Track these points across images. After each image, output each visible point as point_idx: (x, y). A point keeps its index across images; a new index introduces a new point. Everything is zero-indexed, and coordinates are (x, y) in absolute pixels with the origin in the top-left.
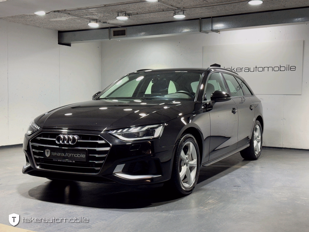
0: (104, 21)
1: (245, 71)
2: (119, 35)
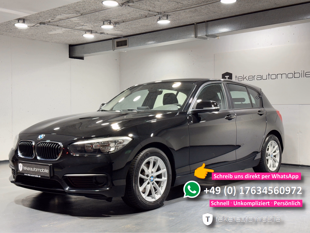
1: (258, 79)
2: (122, 45)
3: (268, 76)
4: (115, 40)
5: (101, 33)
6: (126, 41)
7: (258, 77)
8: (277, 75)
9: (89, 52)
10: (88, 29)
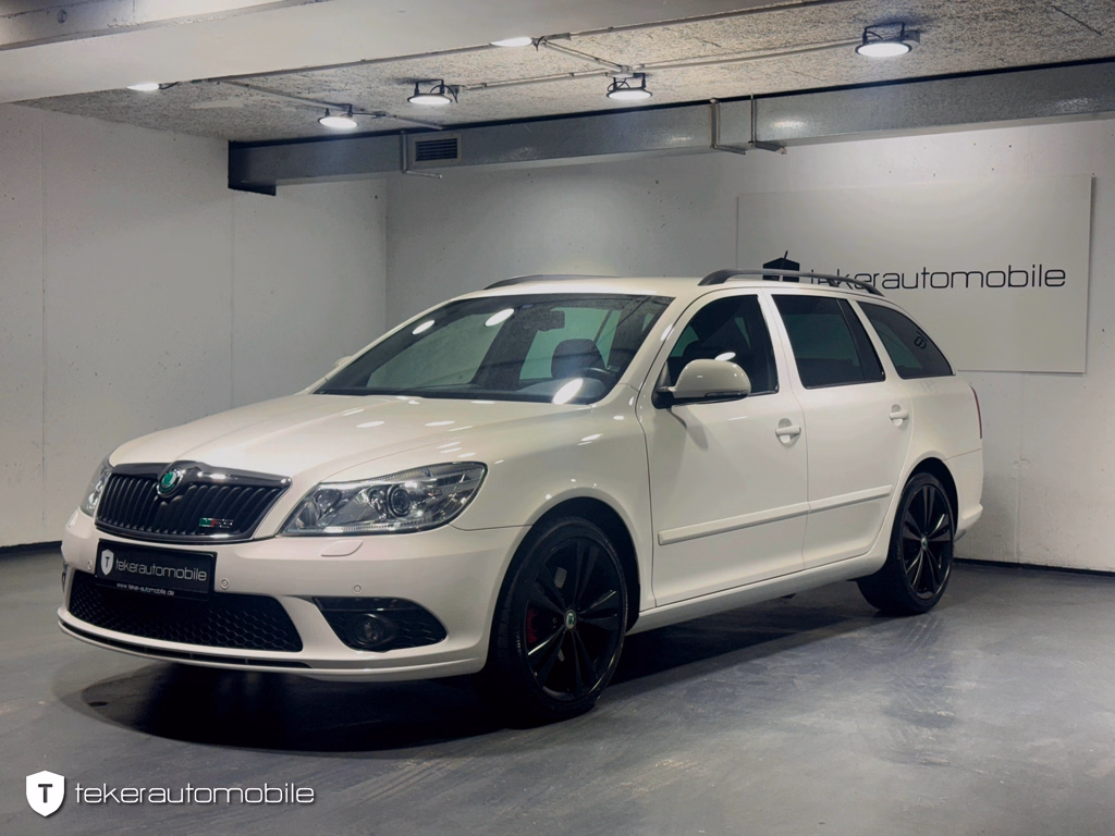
0: (377, 110)
1: (886, 284)
2: (434, 157)
3: (921, 277)
4: (410, 136)
5: (378, 115)
7: (887, 277)
8: (953, 274)
10: (342, 99)
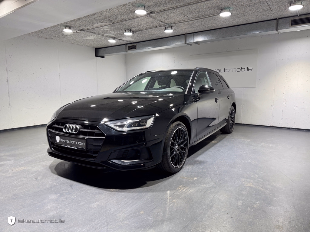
0: (120, 39)
2: (132, 49)
3: (224, 70)
4: (127, 45)
5: (120, 40)
6: (135, 46)
8: (230, 69)
9: (109, 53)
10: (112, 36)
